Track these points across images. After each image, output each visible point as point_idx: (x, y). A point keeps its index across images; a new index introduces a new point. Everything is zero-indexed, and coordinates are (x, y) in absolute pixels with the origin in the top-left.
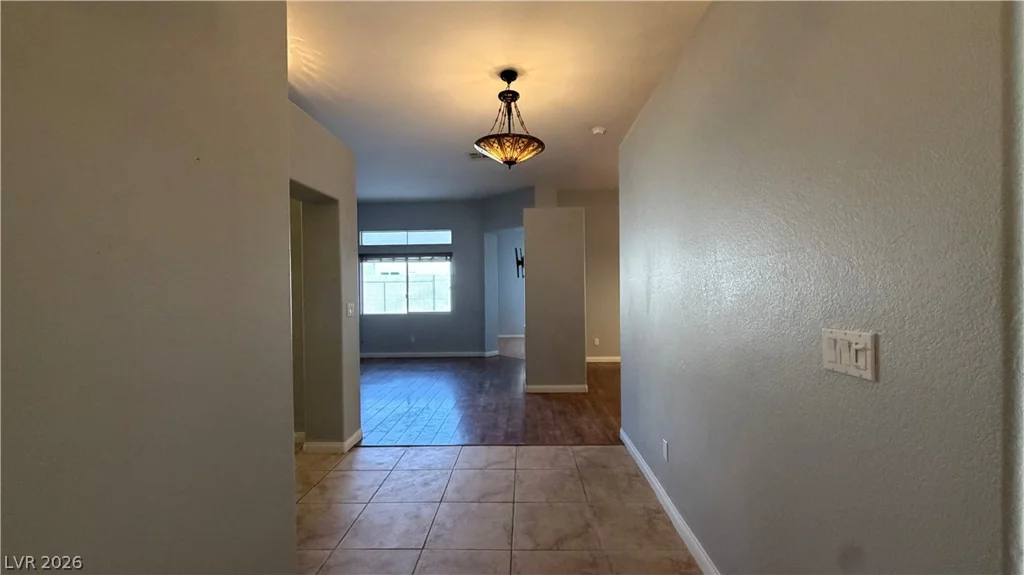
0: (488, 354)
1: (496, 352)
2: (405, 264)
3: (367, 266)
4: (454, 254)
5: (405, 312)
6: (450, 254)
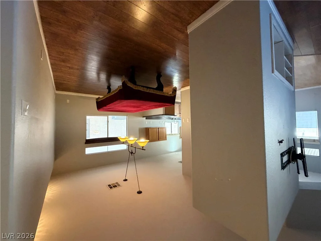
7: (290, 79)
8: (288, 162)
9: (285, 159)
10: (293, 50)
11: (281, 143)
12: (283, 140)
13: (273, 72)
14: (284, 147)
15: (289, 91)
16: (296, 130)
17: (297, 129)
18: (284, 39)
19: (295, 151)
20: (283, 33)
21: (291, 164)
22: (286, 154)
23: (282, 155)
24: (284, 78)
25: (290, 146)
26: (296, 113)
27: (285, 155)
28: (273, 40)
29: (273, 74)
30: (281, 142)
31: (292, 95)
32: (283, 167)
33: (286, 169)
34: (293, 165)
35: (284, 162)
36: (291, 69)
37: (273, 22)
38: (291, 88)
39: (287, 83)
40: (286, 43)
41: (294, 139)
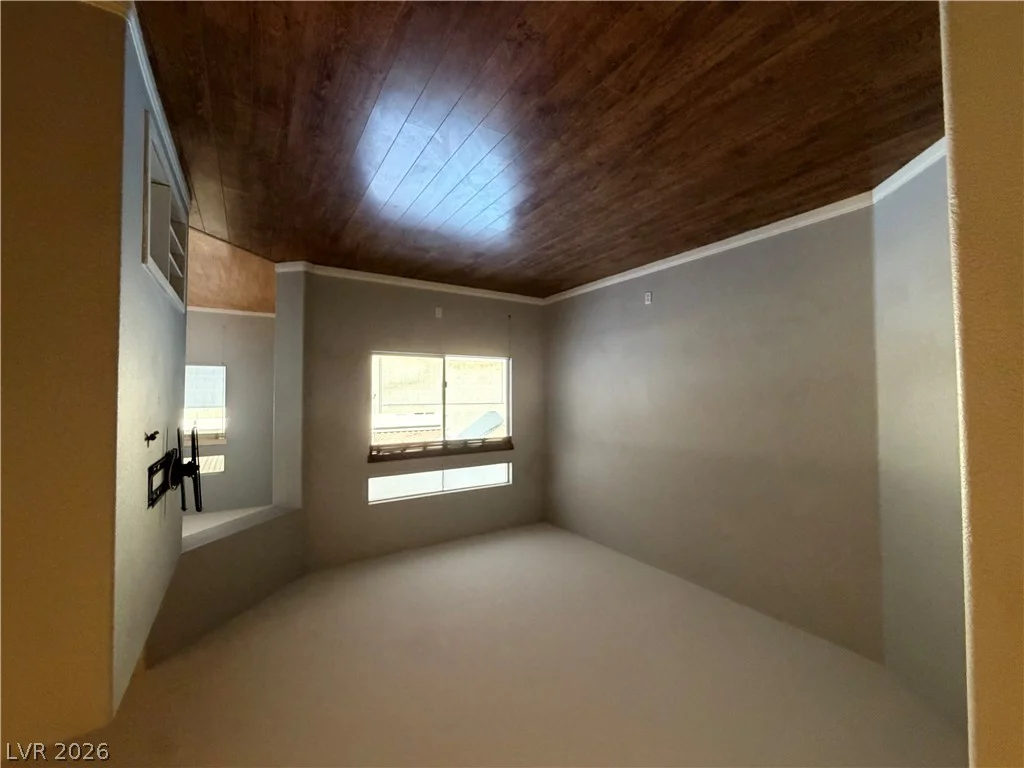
0: (298, 267)
1: (282, 268)
2: (447, 439)
3: (500, 433)
4: (366, 459)
5: (449, 358)
6: (372, 459)
7: (178, 284)
8: (164, 488)
9: (158, 480)
10: (187, 214)
11: (151, 442)
12: (157, 433)
13: (144, 260)
14: (157, 451)
15: (175, 311)
16: (183, 413)
17: (186, 411)
18: (172, 182)
19: (180, 460)
20: (170, 164)
21: (169, 492)
22: (160, 469)
23: (152, 471)
24: (167, 277)
25: (170, 449)
26: (187, 367)
27: (157, 471)
28: (150, 175)
29: (144, 265)
30: (151, 438)
31: (181, 322)
32: (152, 502)
33: (158, 505)
34: (173, 494)
35: (154, 488)
36: (181, 260)
37: (153, 136)
38: (180, 306)
39: (170, 290)
40: (176, 192)
41: (178, 430)
